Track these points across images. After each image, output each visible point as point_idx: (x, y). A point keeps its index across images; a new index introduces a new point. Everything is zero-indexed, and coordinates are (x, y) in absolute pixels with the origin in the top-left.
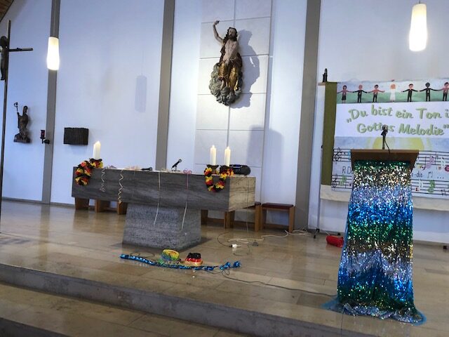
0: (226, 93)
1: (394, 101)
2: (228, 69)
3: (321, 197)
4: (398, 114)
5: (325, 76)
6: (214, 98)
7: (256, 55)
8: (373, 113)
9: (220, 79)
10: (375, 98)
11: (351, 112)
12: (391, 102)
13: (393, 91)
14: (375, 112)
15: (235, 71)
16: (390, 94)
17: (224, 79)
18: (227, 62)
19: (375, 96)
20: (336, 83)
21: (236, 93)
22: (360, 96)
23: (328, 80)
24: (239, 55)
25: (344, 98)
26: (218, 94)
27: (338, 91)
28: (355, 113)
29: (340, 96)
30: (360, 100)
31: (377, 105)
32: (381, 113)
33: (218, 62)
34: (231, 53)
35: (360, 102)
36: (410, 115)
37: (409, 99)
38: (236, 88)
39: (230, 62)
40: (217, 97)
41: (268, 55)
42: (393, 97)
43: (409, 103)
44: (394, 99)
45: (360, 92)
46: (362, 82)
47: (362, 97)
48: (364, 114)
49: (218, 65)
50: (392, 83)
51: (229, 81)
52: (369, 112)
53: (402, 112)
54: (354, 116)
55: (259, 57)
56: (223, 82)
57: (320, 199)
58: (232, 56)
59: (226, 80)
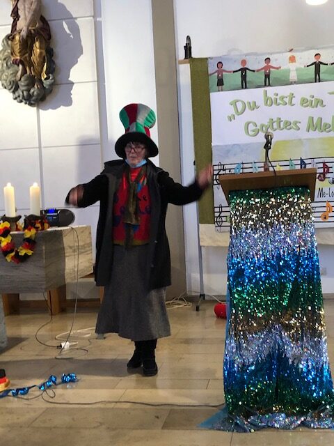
0: (27, 85)
1: (295, 83)
2: (27, 45)
3: (201, 244)
4: (304, 102)
5: (188, 49)
6: (8, 95)
7: (72, 18)
8: (266, 103)
9: (16, 63)
10: (268, 80)
11: (234, 103)
12: (291, 83)
13: (292, 66)
14: (269, 102)
15: (40, 48)
16: (289, 71)
17: (21, 62)
18: (24, 33)
19: (267, 76)
20: (207, 59)
21: (46, 83)
22: (244, 78)
23: (193, 56)
24: (43, 19)
25: (220, 82)
26: (14, 87)
27: (209, 73)
28: (240, 106)
29: (213, 80)
30: (244, 84)
31: (271, 91)
32: (278, 101)
33: (9, 32)
34: (29, 17)
35: (246, 88)
36: (320, 103)
37: (317, 78)
38: (44, 76)
39: (29, 33)
40: (14, 92)
41: (94, 17)
42: (293, 76)
43: (318, 83)
44: (295, 79)
45: (244, 70)
46: (246, 55)
47: (248, 79)
48: (254, 106)
49: (10, 38)
50: (290, 54)
51: (31, 64)
52: (260, 102)
53: (309, 99)
54: (239, 109)
55: (78, 21)
56: (21, 67)
57: (200, 247)
58: (32, 22)
59: (25, 62)
